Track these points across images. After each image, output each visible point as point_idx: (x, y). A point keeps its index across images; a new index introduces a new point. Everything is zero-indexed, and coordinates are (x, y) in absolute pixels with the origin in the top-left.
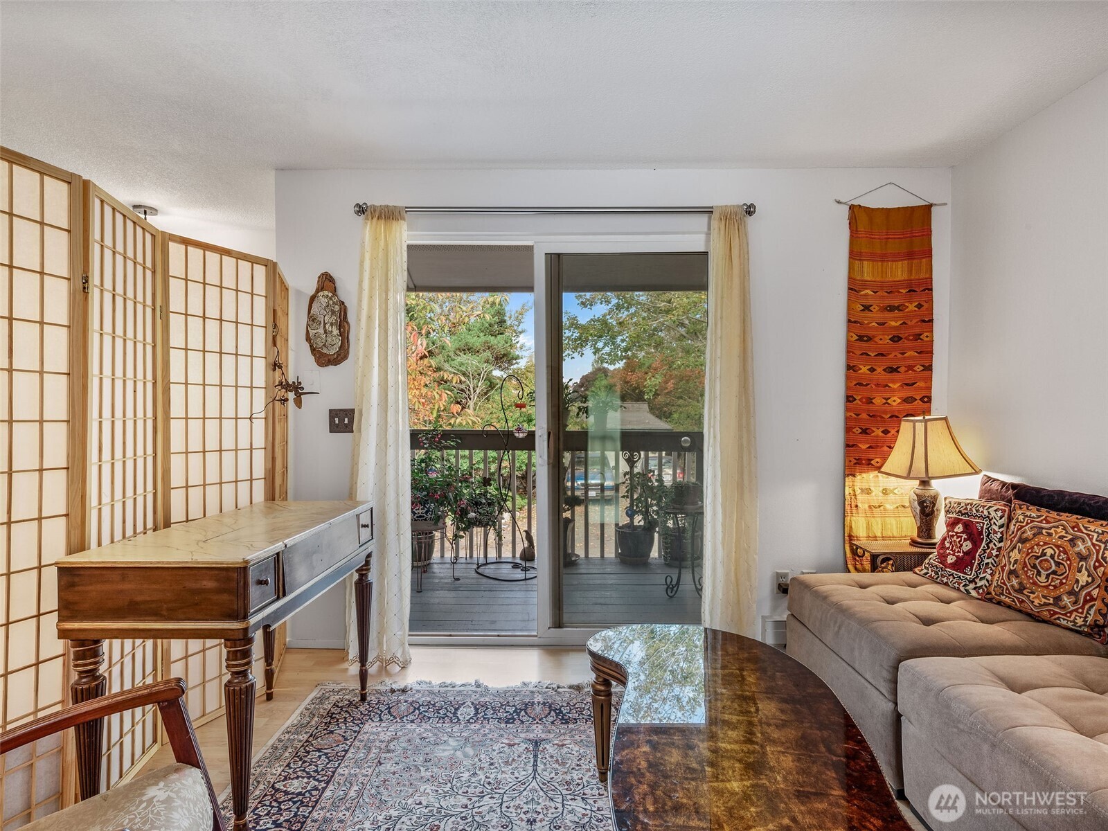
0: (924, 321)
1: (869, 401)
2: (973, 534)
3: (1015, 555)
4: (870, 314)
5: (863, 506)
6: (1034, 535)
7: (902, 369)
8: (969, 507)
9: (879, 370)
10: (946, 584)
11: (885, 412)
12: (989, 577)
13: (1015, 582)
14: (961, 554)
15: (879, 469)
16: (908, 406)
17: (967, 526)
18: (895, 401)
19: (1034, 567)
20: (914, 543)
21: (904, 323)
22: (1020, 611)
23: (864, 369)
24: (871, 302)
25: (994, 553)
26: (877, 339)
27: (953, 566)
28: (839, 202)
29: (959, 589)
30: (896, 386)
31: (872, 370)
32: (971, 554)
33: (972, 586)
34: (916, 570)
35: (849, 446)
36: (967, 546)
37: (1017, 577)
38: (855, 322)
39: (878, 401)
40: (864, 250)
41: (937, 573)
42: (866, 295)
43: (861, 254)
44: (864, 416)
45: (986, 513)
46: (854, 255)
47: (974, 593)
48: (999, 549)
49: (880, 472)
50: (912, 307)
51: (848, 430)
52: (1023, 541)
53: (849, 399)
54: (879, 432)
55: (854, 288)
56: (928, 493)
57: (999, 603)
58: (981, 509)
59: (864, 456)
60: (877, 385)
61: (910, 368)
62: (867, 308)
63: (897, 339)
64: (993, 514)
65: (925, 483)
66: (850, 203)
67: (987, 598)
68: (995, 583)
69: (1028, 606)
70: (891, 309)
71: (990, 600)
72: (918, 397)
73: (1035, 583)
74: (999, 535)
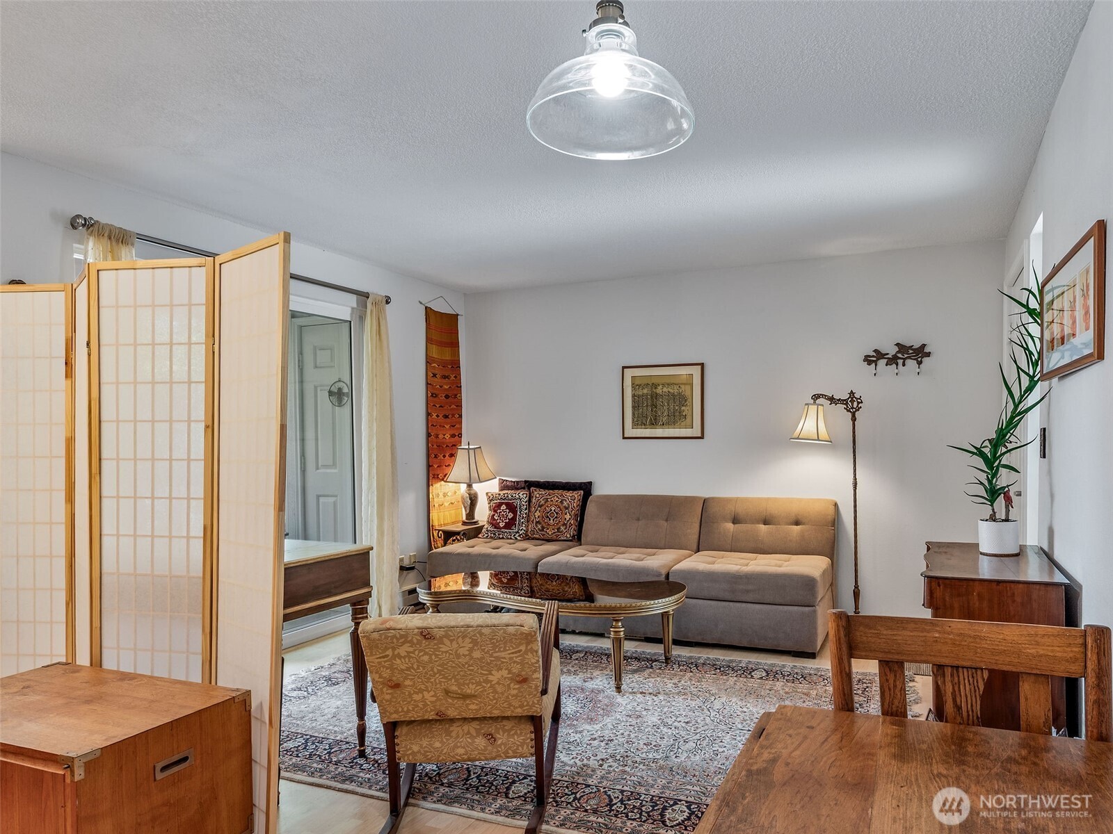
0: (458, 387)
1: (437, 436)
2: (512, 508)
3: (537, 514)
4: (436, 379)
5: (436, 505)
6: (545, 503)
7: (450, 416)
8: (506, 495)
9: (441, 416)
10: (503, 538)
11: (443, 443)
12: (524, 528)
13: (539, 527)
14: (507, 521)
15: (443, 480)
16: (453, 440)
17: (507, 504)
18: (447, 436)
19: (548, 517)
20: (464, 523)
21: (450, 387)
22: (543, 540)
23: (434, 416)
24: (436, 372)
25: (524, 515)
26: (439, 396)
27: (505, 527)
28: (421, 303)
29: (511, 538)
30: (447, 427)
31: (438, 416)
32: (514, 519)
33: (518, 535)
34: (480, 536)
35: (429, 466)
36: (511, 515)
37: (540, 524)
38: (430, 384)
39: (441, 436)
40: (434, 338)
41: (495, 534)
42: (434, 367)
43: (431, 340)
44: (435, 446)
45: (517, 496)
46: (429, 340)
47: (519, 538)
48: (526, 514)
49: (446, 482)
50: (452, 378)
51: (428, 456)
52: (540, 506)
53: (429, 435)
54: (441, 456)
55: (429, 361)
56: (472, 492)
57: (533, 539)
58: (514, 495)
59: (436, 473)
60: (440, 426)
61: (453, 415)
62: (435, 375)
63: (447, 397)
64: (522, 496)
65: (470, 486)
66: (426, 305)
67: (527, 538)
68: (530, 530)
69: (547, 537)
70: (444, 377)
71: (528, 539)
72: (457, 434)
73: (548, 524)
74: (525, 507)
